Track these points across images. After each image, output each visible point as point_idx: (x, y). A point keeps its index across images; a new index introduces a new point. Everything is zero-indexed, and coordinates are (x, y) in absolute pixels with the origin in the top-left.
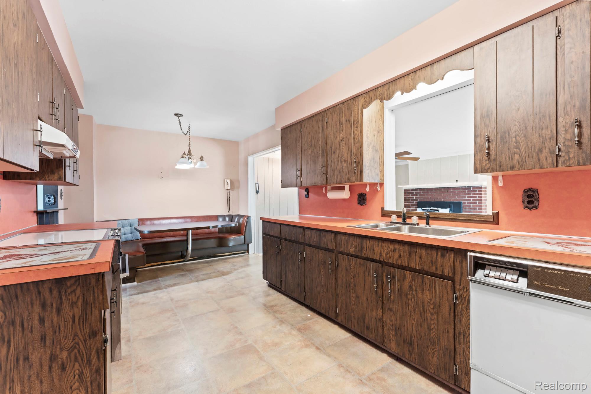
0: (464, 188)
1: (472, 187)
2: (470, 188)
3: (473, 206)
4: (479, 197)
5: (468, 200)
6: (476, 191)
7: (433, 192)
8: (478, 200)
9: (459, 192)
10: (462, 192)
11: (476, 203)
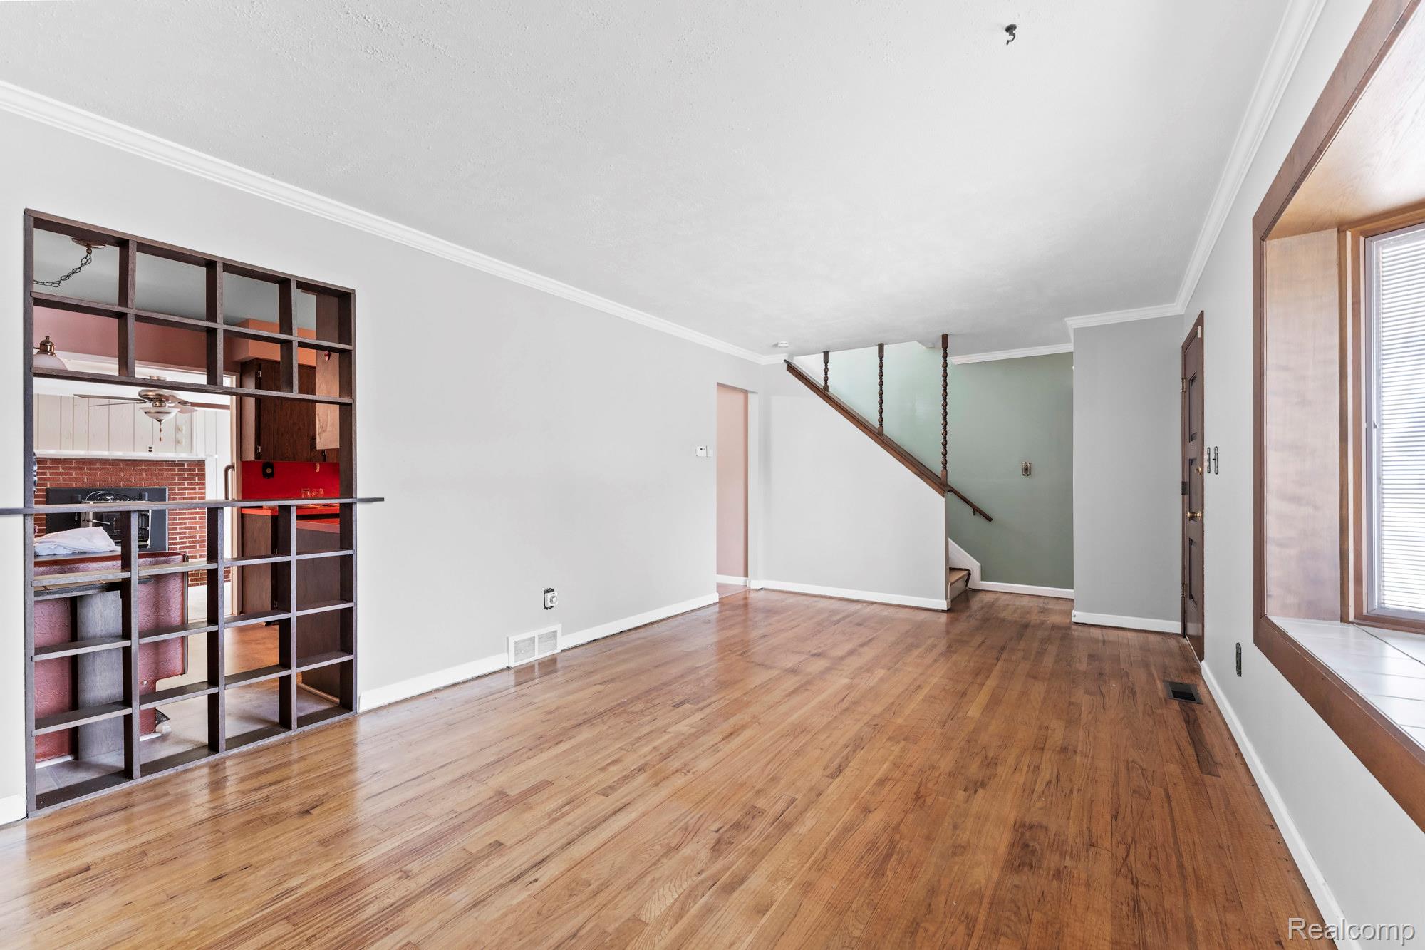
0: (171, 464)
1: (186, 463)
2: (184, 465)
3: (189, 494)
4: (199, 479)
5: (180, 484)
6: (194, 470)
7: (96, 469)
8: (198, 484)
9: (162, 470)
10: (166, 470)
11: (194, 489)
